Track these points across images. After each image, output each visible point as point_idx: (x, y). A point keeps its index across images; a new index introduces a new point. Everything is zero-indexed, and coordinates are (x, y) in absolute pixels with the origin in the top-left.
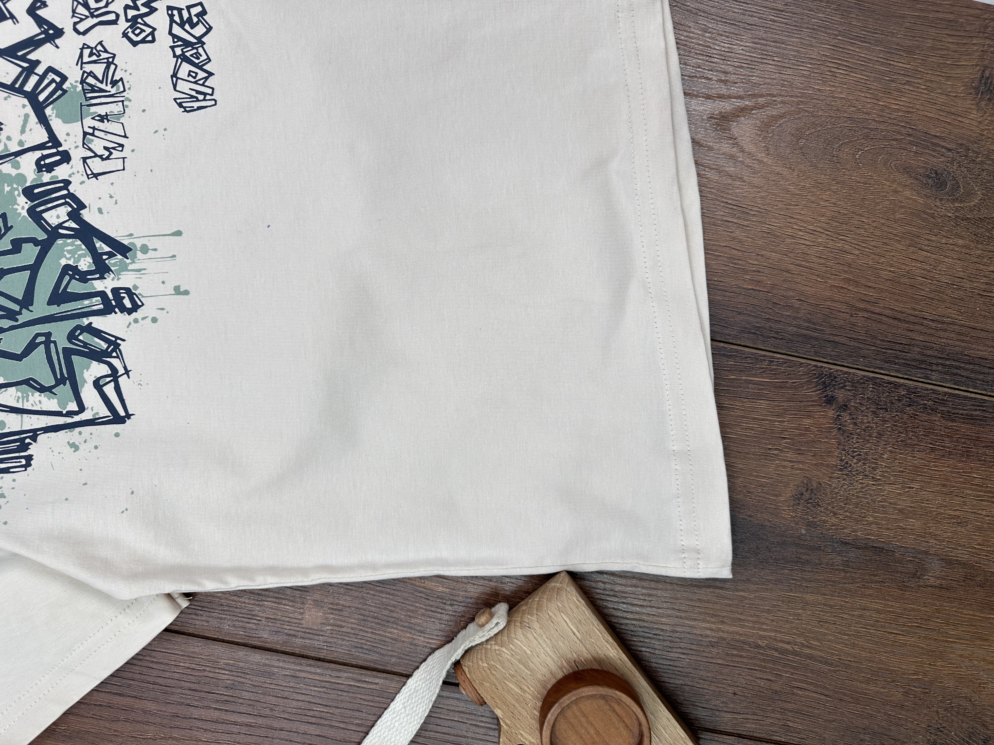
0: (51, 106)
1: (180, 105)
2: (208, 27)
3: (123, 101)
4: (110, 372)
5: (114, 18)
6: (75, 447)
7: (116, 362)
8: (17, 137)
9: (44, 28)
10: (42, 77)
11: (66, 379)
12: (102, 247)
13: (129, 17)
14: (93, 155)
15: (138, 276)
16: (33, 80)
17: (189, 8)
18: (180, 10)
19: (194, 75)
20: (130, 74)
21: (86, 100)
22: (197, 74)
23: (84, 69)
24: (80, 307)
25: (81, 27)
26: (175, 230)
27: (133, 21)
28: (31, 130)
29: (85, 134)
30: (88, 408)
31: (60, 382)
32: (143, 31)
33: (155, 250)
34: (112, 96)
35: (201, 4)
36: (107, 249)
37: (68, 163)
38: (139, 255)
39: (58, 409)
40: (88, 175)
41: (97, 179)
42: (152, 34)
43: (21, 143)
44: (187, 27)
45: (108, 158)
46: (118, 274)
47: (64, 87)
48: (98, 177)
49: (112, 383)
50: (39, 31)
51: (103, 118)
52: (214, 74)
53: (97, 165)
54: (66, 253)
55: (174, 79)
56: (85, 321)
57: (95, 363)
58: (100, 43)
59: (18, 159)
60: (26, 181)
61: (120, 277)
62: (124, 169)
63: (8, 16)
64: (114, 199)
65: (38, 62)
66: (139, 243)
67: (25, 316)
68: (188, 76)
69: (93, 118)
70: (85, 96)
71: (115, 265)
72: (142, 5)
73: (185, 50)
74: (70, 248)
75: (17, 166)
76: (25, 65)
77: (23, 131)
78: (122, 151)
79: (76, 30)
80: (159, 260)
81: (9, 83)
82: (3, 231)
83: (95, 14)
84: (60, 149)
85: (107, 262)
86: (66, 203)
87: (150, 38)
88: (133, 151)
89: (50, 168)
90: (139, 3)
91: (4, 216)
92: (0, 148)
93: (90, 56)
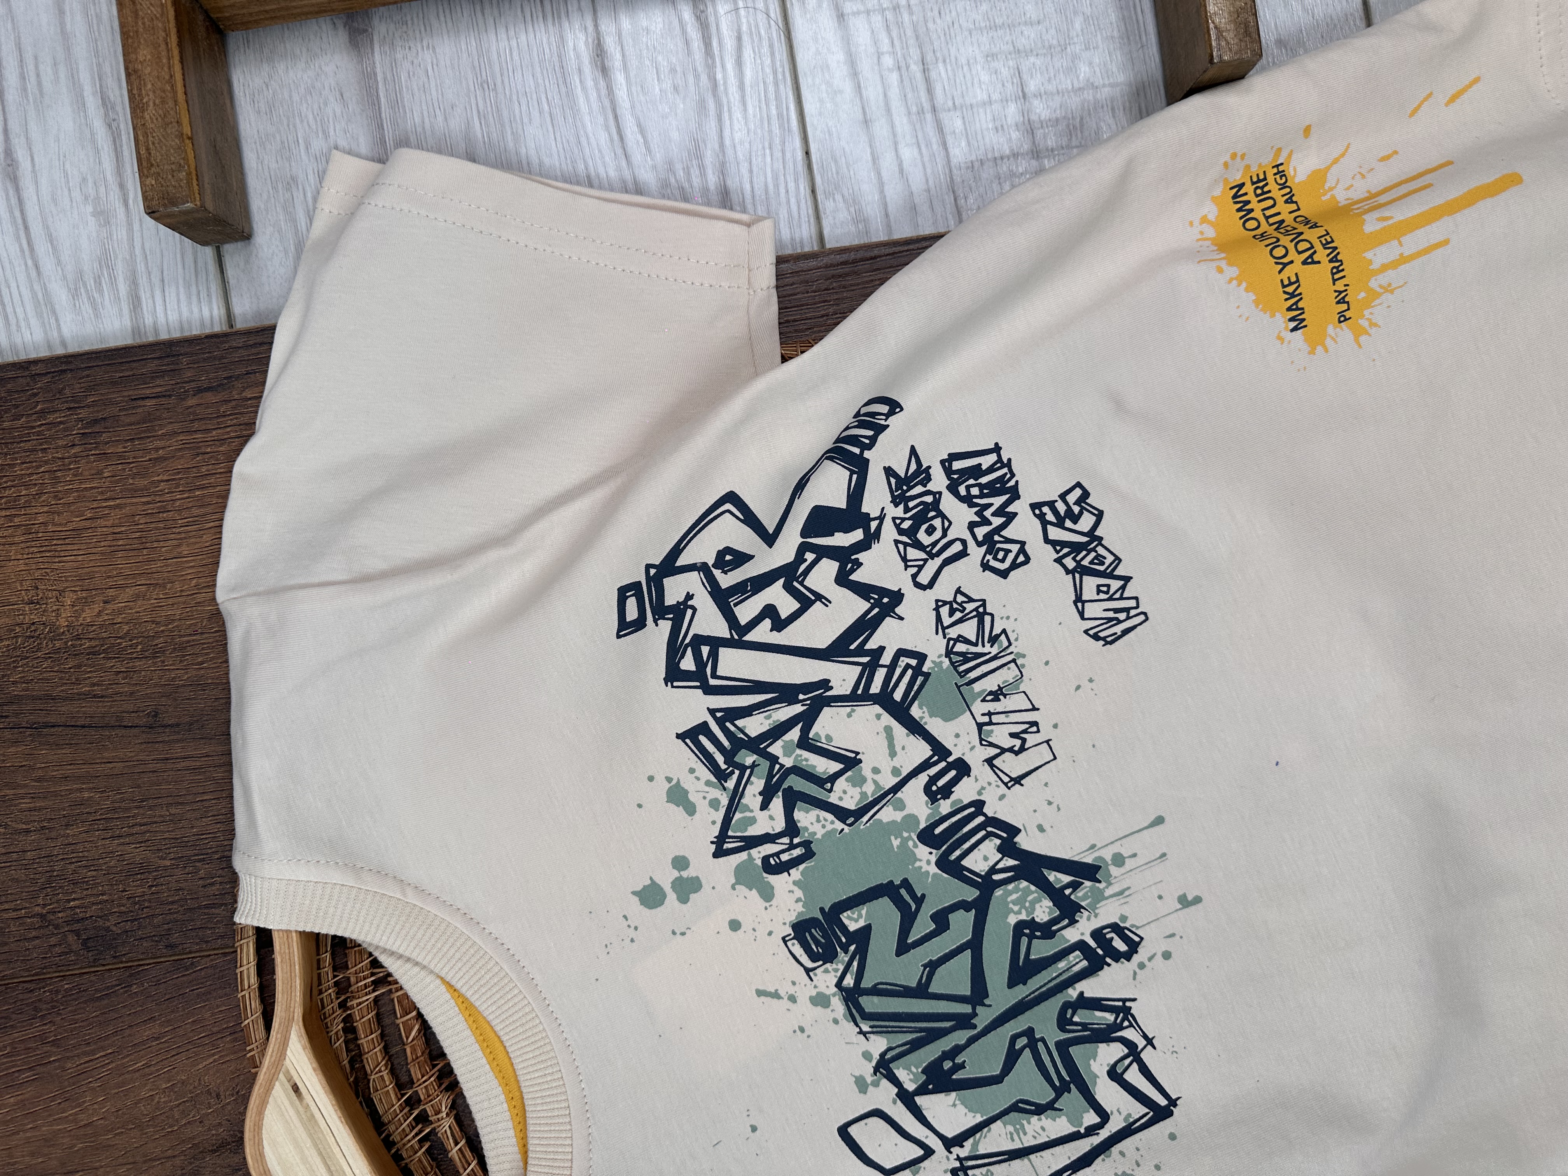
0: (916, 703)
1: (1096, 637)
2: (1096, 512)
3: (1014, 661)
4: (1126, 1051)
5: (961, 548)
7: (1130, 1034)
8: (886, 765)
9: (873, 598)
10: (891, 667)
11: (1069, 1083)
12: (1058, 878)
13: (980, 538)
14: (998, 751)
15: (1123, 901)
16: (880, 675)
17: (1063, 496)
18: (1051, 504)
19: (1105, 589)
20: (1016, 620)
21: (962, 677)
22: (1108, 586)
23: (948, 637)
24: (1054, 975)
25: (924, 578)
26: (1152, 818)
27: (988, 542)
28: (903, 748)
29: (980, 726)
30: (1112, 1113)
31: (1061, 1090)
32: (1007, 552)
33: (1135, 855)
34: (995, 658)
35: (1079, 485)
36: (1066, 879)
37: (969, 776)
38: (1114, 871)
39: (1072, 1130)
40: (1006, 784)
41: (1022, 785)
42: (1022, 551)
43: (895, 771)
44: (1068, 524)
45: (1022, 749)
46: (1093, 909)
47: (925, 669)
48: (1022, 782)
49: (1135, 1065)
50: (867, 605)
51: (997, 695)
52: (1131, 578)
53: (1012, 765)
54: (1011, 905)
55: (1079, 605)
56: (1073, 993)
57: (1102, 1047)
58: (958, 591)
59: (899, 795)
60: (918, 823)
61: (1097, 911)
62: (1055, 758)
63: (813, 598)
64: (1054, 806)
65: (882, 649)
66: (1107, 855)
67: (983, 1017)
68: (1098, 594)
69: (984, 700)
70: (957, 671)
71: (1085, 897)
72: (993, 515)
73: (1078, 558)
74: (1014, 896)
75: (900, 806)
76: (865, 660)
77: (893, 754)
78: (1038, 731)
79: (918, 585)
80: (1144, 867)
81: (848, 693)
82: (914, 907)
83: (934, 551)
84: (950, 759)
85: (1072, 897)
86: (989, 835)
87: (1021, 558)
88: (1055, 726)
89: (946, 791)
90: (988, 513)
91: (906, 884)
92: (869, 789)
93: (951, 614)
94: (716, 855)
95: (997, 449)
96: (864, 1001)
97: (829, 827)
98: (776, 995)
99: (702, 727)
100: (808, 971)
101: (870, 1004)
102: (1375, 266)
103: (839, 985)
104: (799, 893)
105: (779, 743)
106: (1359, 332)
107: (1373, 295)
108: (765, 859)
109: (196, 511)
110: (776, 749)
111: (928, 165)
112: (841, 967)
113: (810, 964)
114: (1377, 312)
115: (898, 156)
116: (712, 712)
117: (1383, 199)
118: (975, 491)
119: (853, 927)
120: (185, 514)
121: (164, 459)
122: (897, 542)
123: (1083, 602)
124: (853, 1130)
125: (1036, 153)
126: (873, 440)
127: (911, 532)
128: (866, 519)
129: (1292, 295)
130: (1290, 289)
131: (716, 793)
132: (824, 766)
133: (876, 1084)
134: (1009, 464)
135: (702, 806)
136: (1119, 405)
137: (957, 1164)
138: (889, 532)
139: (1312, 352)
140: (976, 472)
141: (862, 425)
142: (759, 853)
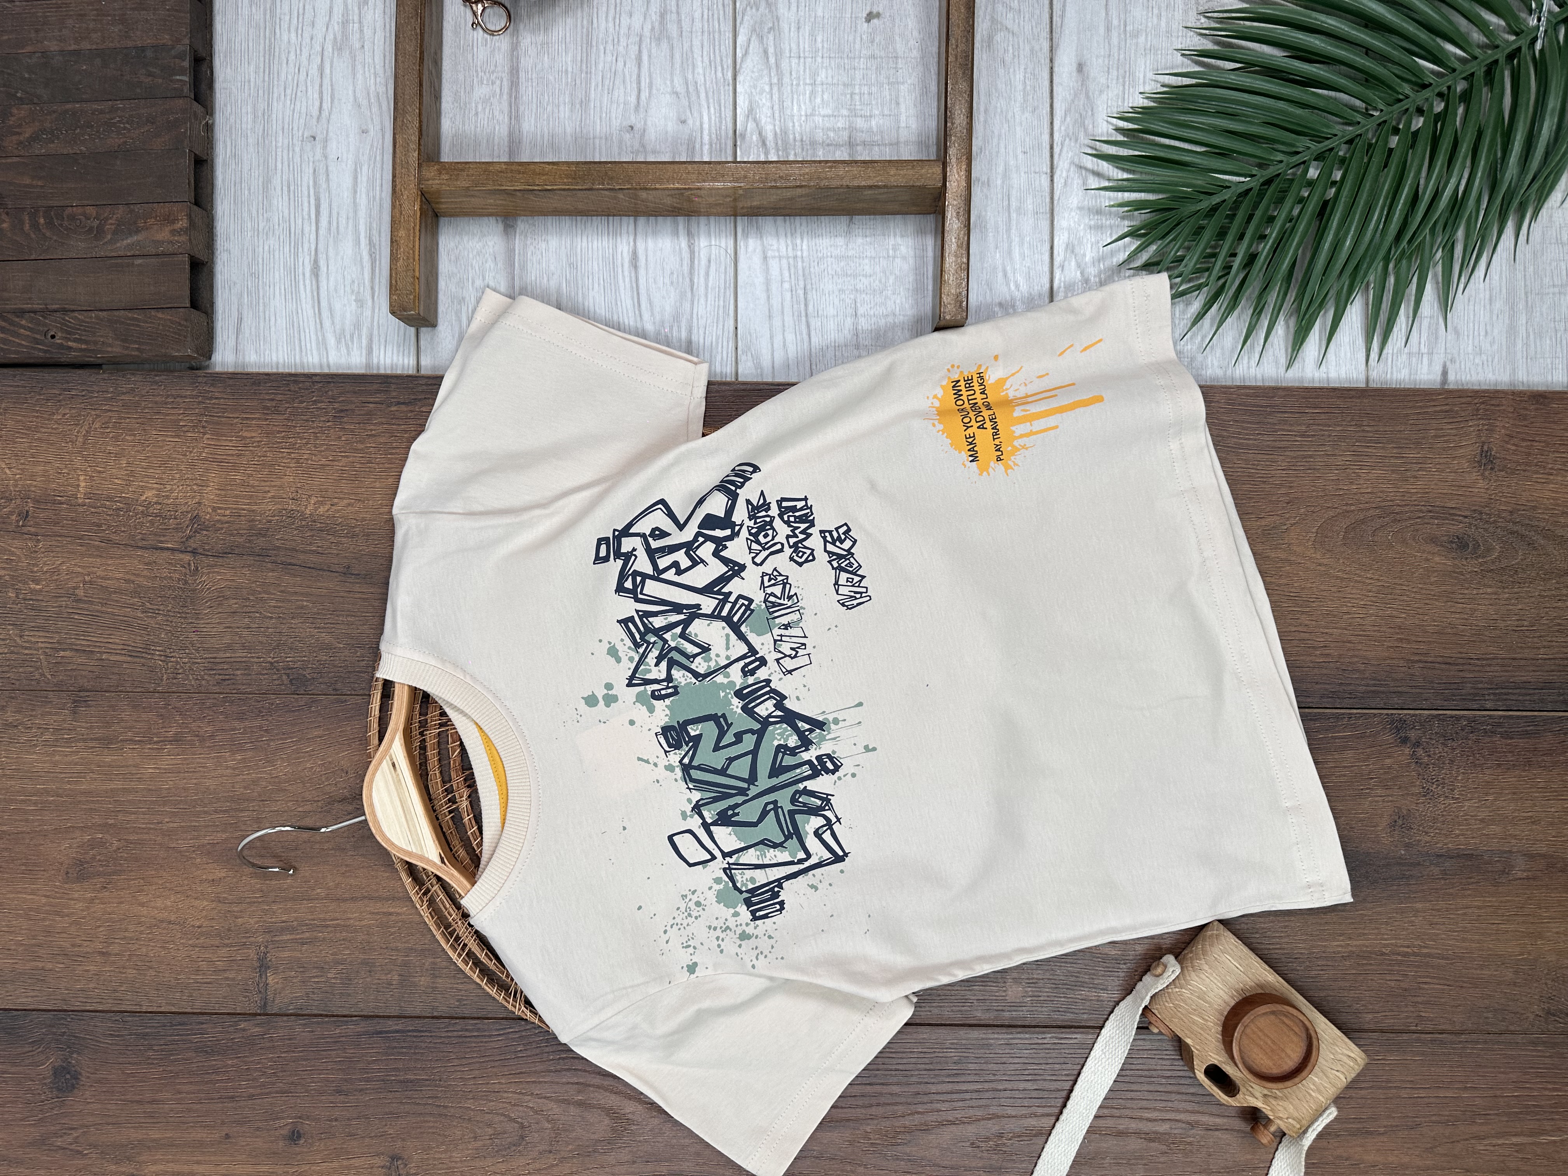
0: (744, 624)
1: (843, 605)
2: (853, 540)
3: (798, 610)
4: (825, 822)
5: (780, 547)
6: (814, 887)
7: (828, 814)
8: (723, 653)
9: (730, 566)
10: (734, 604)
11: (793, 834)
12: (803, 726)
13: (791, 544)
14: (783, 655)
15: (835, 743)
16: (728, 606)
17: (837, 529)
18: (830, 532)
19: (851, 580)
20: (803, 589)
21: (770, 614)
22: (853, 579)
23: (766, 592)
24: (793, 776)
25: (758, 560)
26: (857, 702)
27: (795, 547)
28: (734, 646)
29: (775, 641)
30: (813, 854)
31: (788, 837)
32: (804, 553)
33: (844, 720)
34: (789, 607)
35: (846, 524)
36: (807, 727)
37: (766, 666)
38: (833, 726)
39: (791, 859)
40: (784, 673)
41: (792, 675)
42: (812, 554)
43: (728, 657)
44: (838, 544)
45: (795, 656)
46: (819, 745)
47: (752, 607)
48: (792, 673)
49: (829, 831)
50: (726, 569)
51: (786, 627)
52: (866, 577)
53: (788, 664)
54: (776, 736)
55: (837, 586)
56: (801, 786)
57: (813, 818)
58: (775, 569)
59: (727, 670)
60: (735, 686)
61: (821, 746)
62: (811, 663)
63: (699, 561)
64: (807, 688)
65: (730, 593)
66: (830, 717)
67: (753, 791)
68: (847, 582)
69: (779, 628)
70: (768, 611)
71: (815, 738)
72: (800, 533)
73: (840, 562)
74: (778, 731)
75: (727, 676)
76: (721, 597)
77: (728, 648)
78: (805, 648)
79: (754, 563)
80: (848, 728)
81: (709, 613)
82: (726, 728)
83: (766, 547)
84: (757, 656)
85: (809, 737)
86: (771, 698)
87: (811, 558)
88: (814, 647)
89: (752, 672)
90: (797, 532)
91: (724, 716)
92: (713, 664)
93: (769, 581)
94: (628, 685)
95: (806, 499)
96: (692, 772)
97: (689, 681)
98: (647, 762)
99: (631, 619)
100: (666, 752)
101: (695, 774)
102: (1017, 434)
103: (680, 762)
104: (668, 712)
105: (670, 633)
106: (1007, 468)
107: (1016, 449)
108: (653, 692)
109: (387, 466)
110: (667, 636)
111: (799, 344)
112: (683, 753)
113: (667, 749)
114: (1018, 458)
115: (784, 338)
116: (637, 611)
117: (1030, 399)
118: (792, 519)
119: (693, 733)
120: (381, 466)
121: (374, 436)
122: (747, 539)
123: (839, 585)
124: (675, 838)
125: (857, 347)
126: (743, 484)
127: (756, 535)
128: (732, 525)
129: (971, 443)
130: (970, 440)
131: (633, 654)
132: (691, 649)
133: (691, 817)
134: (811, 508)
135: (625, 659)
136: (873, 486)
137: (727, 866)
138: (744, 533)
139: (981, 474)
140: (794, 509)
141: (736, 475)
142: (650, 688)
